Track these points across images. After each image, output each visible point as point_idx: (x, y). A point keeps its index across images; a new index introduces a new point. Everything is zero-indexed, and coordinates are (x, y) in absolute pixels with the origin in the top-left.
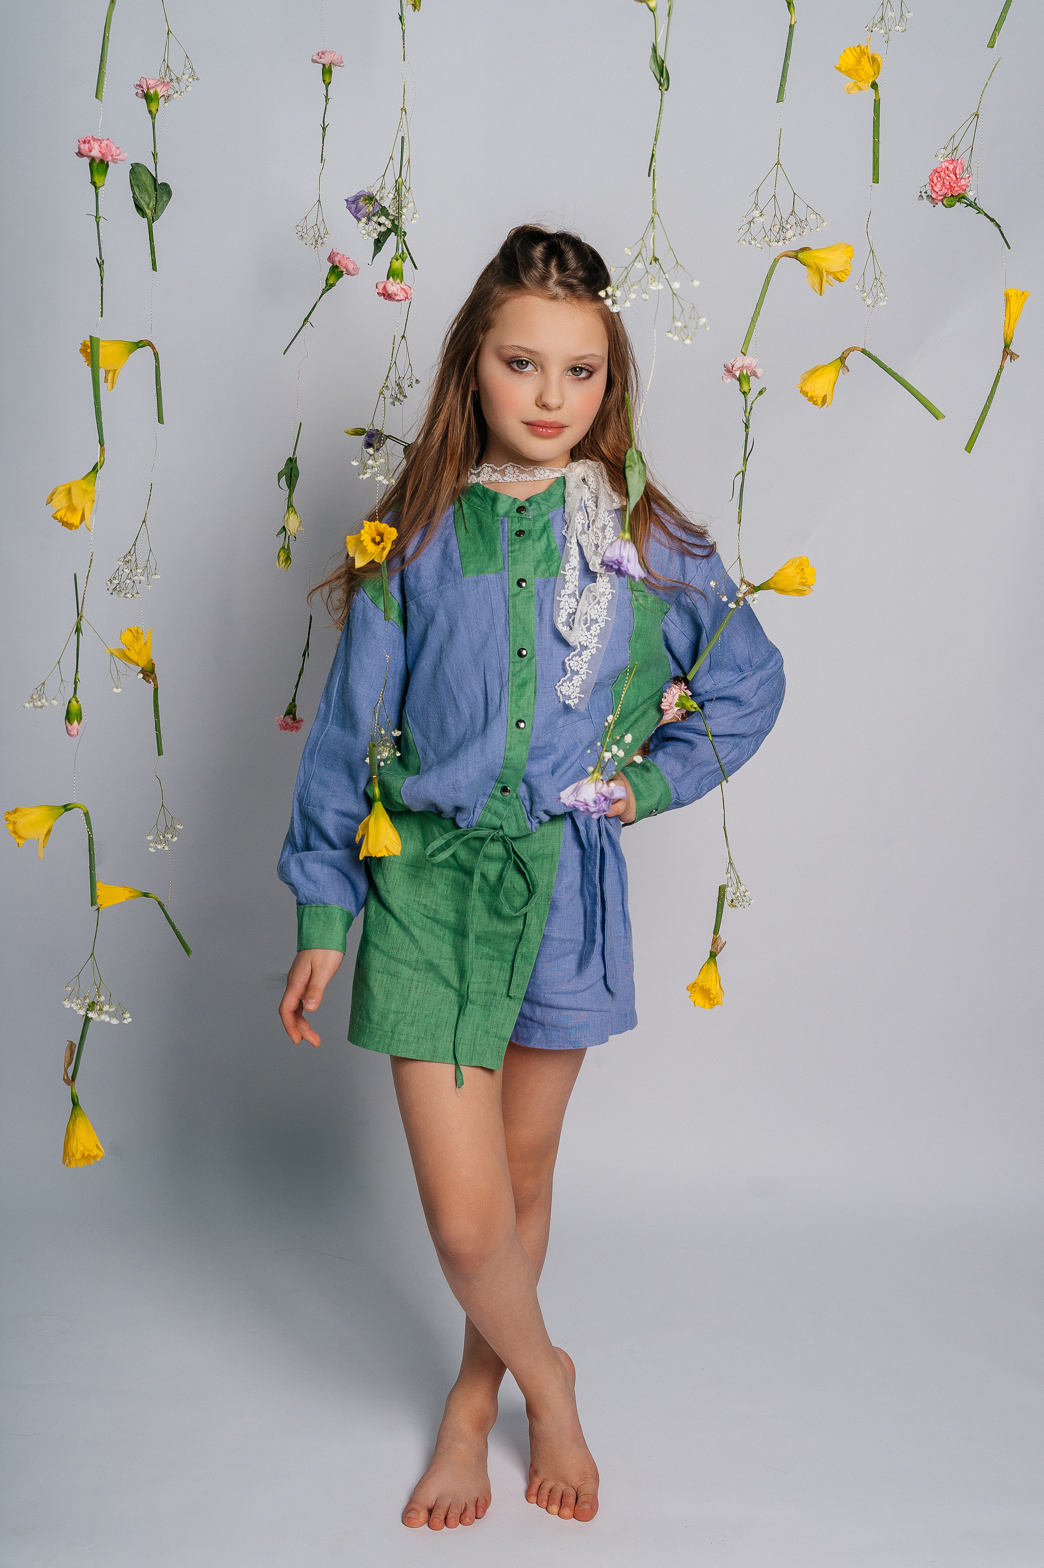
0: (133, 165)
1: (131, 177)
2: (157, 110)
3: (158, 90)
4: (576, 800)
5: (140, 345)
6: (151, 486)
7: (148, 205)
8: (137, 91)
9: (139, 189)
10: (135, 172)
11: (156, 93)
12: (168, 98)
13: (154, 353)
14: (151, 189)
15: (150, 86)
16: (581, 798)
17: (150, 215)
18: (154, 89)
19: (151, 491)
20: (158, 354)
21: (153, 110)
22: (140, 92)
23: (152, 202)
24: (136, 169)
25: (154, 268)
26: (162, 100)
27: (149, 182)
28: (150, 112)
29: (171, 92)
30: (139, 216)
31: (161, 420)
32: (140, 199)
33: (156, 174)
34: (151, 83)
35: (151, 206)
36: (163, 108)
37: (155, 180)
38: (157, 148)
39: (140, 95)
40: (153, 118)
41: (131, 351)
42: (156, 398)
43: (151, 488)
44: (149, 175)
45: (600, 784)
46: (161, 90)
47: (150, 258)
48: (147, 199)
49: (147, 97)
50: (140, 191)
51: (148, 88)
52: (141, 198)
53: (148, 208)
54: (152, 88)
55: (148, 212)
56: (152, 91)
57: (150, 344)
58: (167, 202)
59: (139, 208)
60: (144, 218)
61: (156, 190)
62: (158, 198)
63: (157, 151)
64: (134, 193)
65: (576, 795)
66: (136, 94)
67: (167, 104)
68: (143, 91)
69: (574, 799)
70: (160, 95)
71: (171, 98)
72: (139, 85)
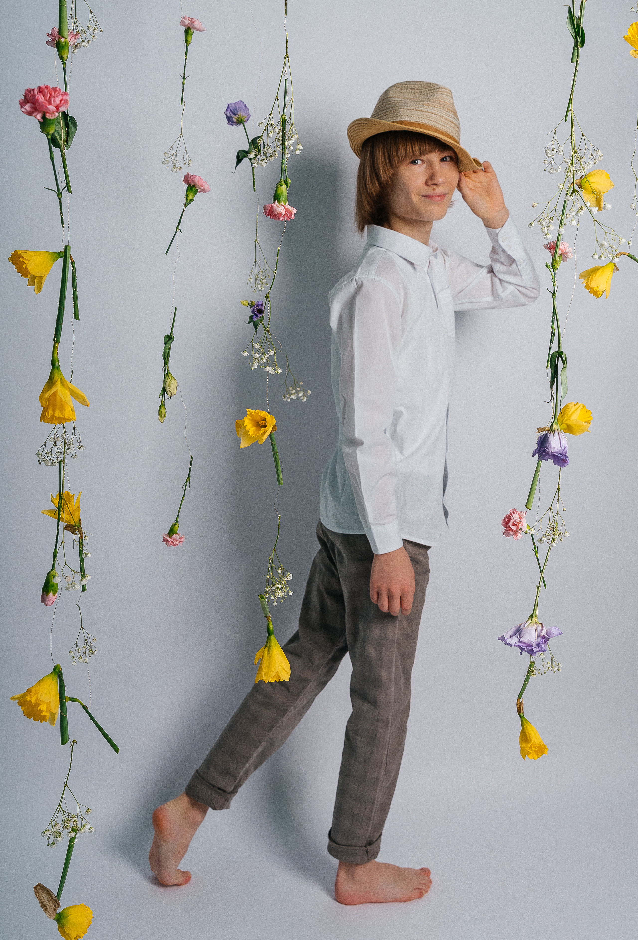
2: (67, 56)
6: (72, 372)
7: (61, 137)
8: (47, 39)
11: (66, 42)
12: (75, 47)
13: (71, 262)
17: (63, 143)
19: (72, 376)
20: (74, 262)
21: (64, 56)
22: (50, 41)
23: (64, 135)
25: (69, 191)
26: (71, 49)
28: (61, 58)
29: (79, 41)
31: (77, 317)
33: (67, 112)
35: (63, 138)
36: (71, 55)
39: (48, 43)
40: (64, 63)
41: (54, 260)
43: (72, 374)
46: (71, 40)
47: (65, 181)
48: (60, 131)
49: (58, 45)
53: (60, 139)
55: (60, 142)
56: (62, 41)
58: (74, 133)
60: (57, 148)
61: (66, 124)
62: (68, 130)
67: (75, 51)
68: (54, 40)
70: (70, 43)
71: (79, 47)
72: (52, 35)
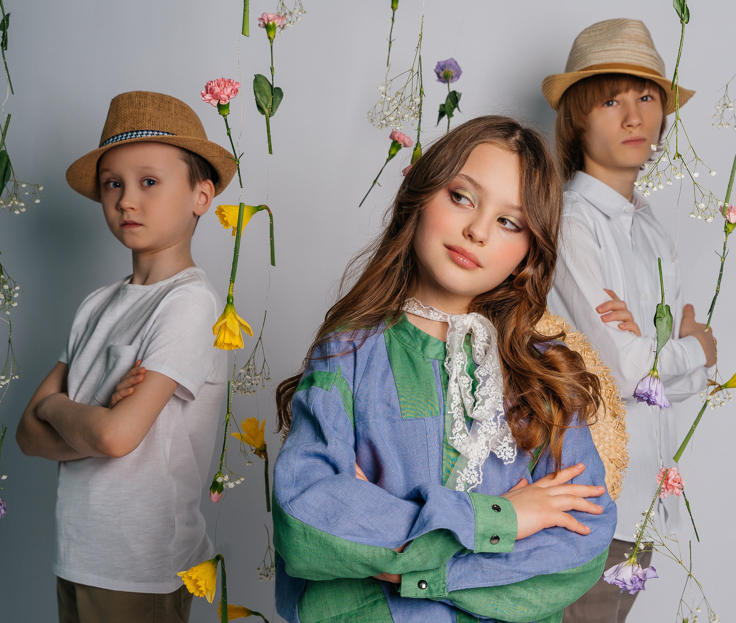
0: (256, 76)
1: (255, 85)
2: (274, 36)
3: (276, 22)
4: (616, 579)
5: (260, 209)
6: (266, 312)
7: (266, 106)
8: (259, 22)
9: (260, 94)
10: (257, 82)
11: (274, 24)
12: (282, 27)
13: (269, 215)
14: (269, 93)
15: (270, 19)
16: (620, 577)
17: (268, 113)
19: (265, 316)
20: (272, 215)
21: (272, 36)
22: (262, 23)
23: (269, 103)
24: (258, 79)
25: (271, 152)
26: (278, 30)
27: (267, 89)
28: (269, 38)
29: (285, 22)
30: (259, 113)
31: (273, 263)
32: (260, 101)
33: (273, 83)
34: (271, 17)
35: (269, 106)
36: (279, 35)
37: (272, 86)
38: (274, 64)
39: (262, 26)
40: (271, 42)
41: (253, 213)
42: (270, 246)
44: (268, 83)
45: (636, 567)
46: (277, 22)
47: (268, 145)
48: (266, 101)
49: (267, 27)
50: (261, 96)
51: (268, 21)
52: (262, 100)
53: (266, 107)
54: (271, 20)
55: (266, 111)
56: (271, 23)
57: (267, 208)
58: (280, 101)
59: (260, 108)
60: (263, 114)
61: (272, 95)
62: (274, 100)
63: (274, 66)
64: (256, 97)
65: (616, 574)
66: (259, 25)
67: (282, 31)
68: (264, 23)
69: (614, 578)
70: (277, 25)
71: (285, 27)
72: (262, 19)
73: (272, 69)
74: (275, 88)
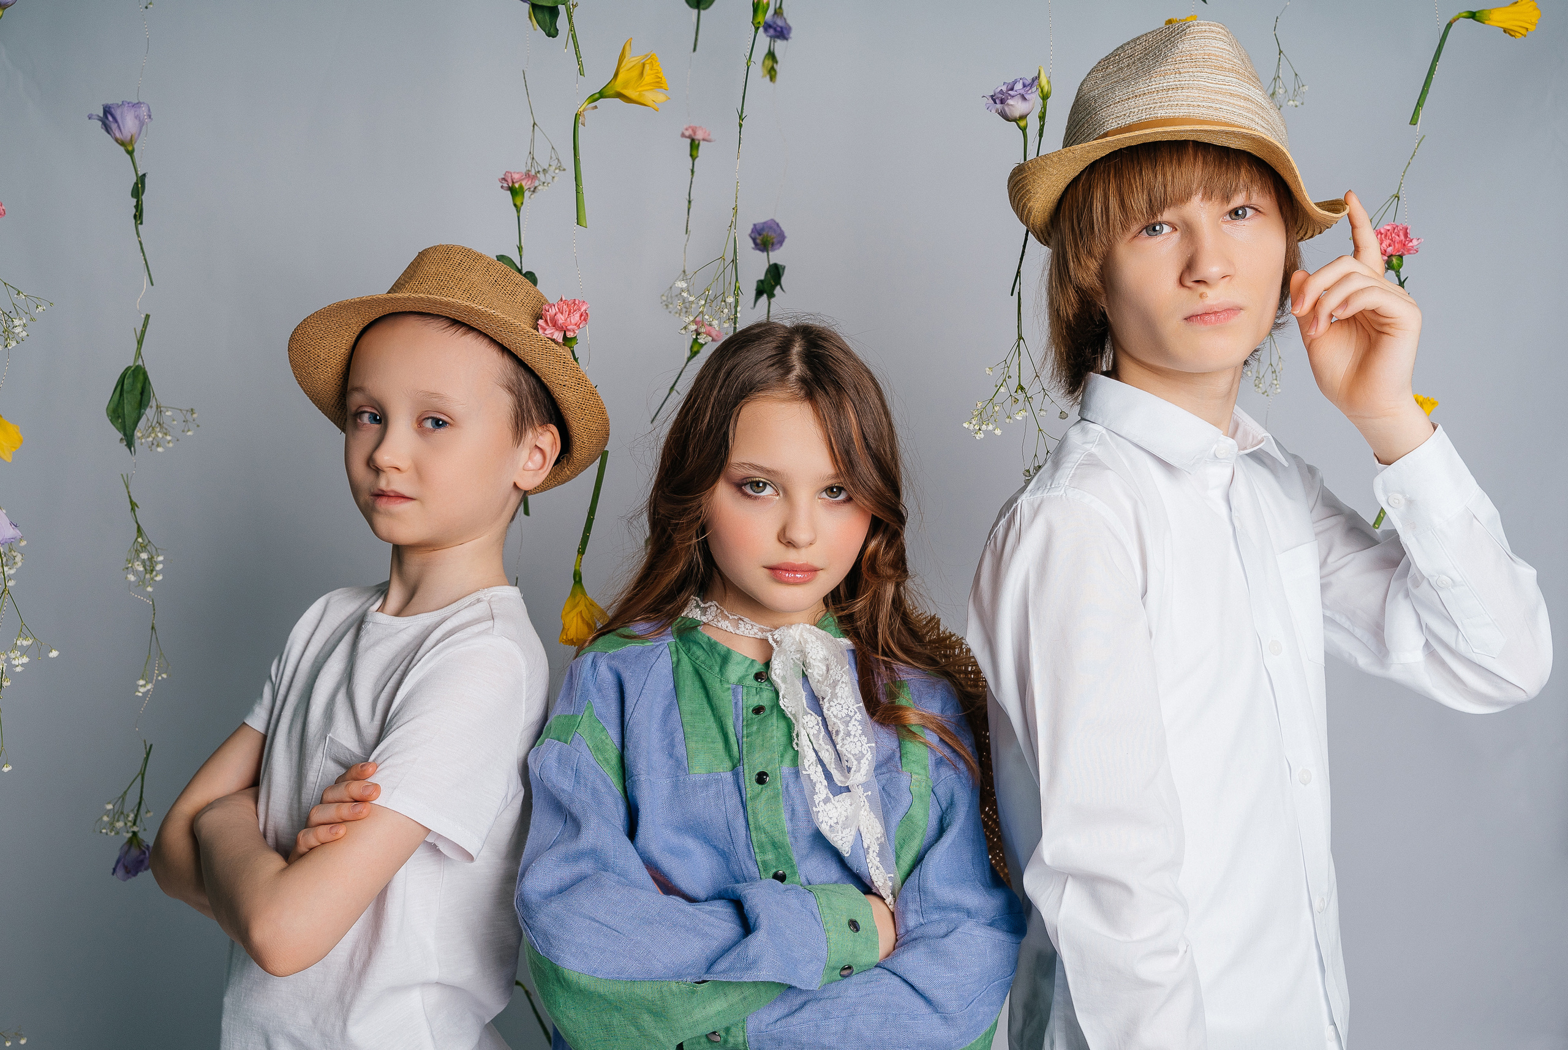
2: (522, 203)
3: (524, 183)
8: (501, 184)
11: (521, 187)
12: (533, 190)
15: (515, 181)
18: (519, 183)
21: (518, 203)
22: (505, 185)
26: (527, 194)
28: (515, 205)
29: (536, 183)
31: (527, 513)
33: (521, 267)
34: (516, 176)
36: (528, 200)
38: (522, 240)
39: (505, 188)
40: (518, 211)
46: (526, 184)
49: (512, 190)
51: (513, 182)
54: (517, 182)
56: (517, 185)
63: (522, 244)
66: (502, 187)
67: (532, 196)
68: (508, 184)
70: (526, 188)
71: (537, 190)
72: (504, 179)
73: (520, 248)
74: (527, 272)
